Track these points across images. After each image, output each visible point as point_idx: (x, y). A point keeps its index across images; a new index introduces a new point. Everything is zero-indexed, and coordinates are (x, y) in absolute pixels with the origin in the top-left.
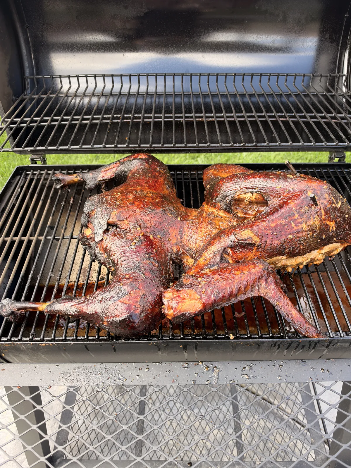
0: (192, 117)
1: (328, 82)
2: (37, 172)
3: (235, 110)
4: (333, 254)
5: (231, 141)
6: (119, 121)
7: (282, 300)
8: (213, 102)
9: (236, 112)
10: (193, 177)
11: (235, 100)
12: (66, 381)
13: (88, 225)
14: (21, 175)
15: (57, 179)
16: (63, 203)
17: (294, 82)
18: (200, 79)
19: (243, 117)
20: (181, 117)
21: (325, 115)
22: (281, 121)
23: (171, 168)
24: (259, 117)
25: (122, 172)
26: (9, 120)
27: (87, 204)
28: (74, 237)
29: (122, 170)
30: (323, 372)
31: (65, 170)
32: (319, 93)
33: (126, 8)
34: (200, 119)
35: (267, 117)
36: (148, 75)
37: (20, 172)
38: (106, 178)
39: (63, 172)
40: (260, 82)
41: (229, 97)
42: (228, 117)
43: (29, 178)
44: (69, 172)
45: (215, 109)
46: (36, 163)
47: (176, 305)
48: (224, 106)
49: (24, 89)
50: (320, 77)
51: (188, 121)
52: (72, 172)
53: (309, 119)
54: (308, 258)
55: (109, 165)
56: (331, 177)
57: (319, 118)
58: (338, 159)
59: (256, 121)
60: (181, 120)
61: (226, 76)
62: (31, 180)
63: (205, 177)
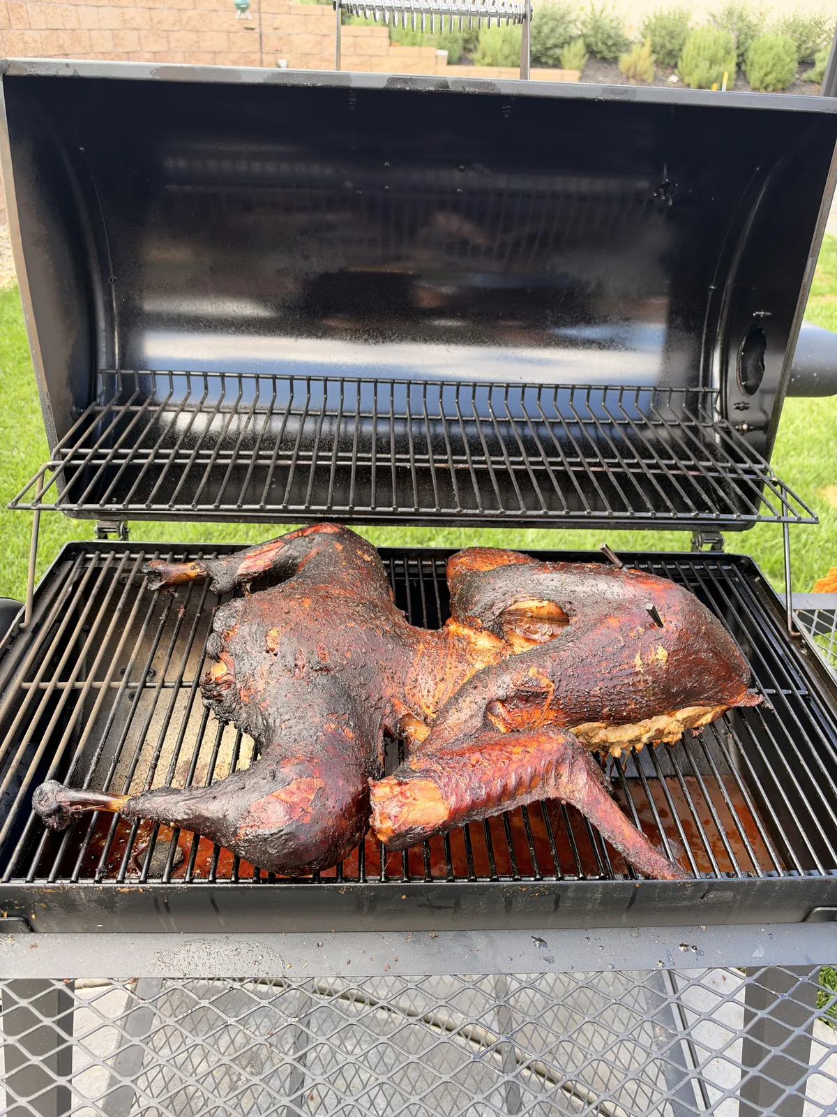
0: (427, 461)
1: (684, 402)
2: (109, 556)
3: (508, 449)
4: (699, 723)
5: (500, 505)
6: (290, 462)
7: (602, 806)
8: (467, 435)
9: (510, 455)
10: (427, 571)
11: (508, 431)
12: (167, 969)
13: (219, 655)
14: (74, 559)
15: (154, 572)
16: (163, 617)
17: (620, 401)
18: (441, 392)
19: (522, 463)
20: (408, 461)
21: (676, 464)
22: (593, 472)
23: (385, 553)
24: (552, 464)
25: (289, 558)
26: (70, 451)
27: (220, 614)
28: (184, 684)
29: (288, 554)
30: (685, 951)
31: (167, 554)
32: (666, 422)
33: (306, 258)
34: (443, 465)
35: (567, 465)
36: (344, 380)
37: (73, 553)
38: (254, 571)
39: (162, 556)
40: (555, 400)
41: (496, 426)
42: (493, 463)
43: (91, 566)
44: (176, 556)
45: (470, 447)
46: (106, 537)
47: (398, 809)
48: (487, 443)
49: (92, 397)
50: (668, 393)
51: (419, 467)
52: (182, 557)
53: (645, 470)
54: (650, 728)
55: (261, 545)
56: (695, 580)
57: (664, 467)
58: (710, 545)
59: (545, 472)
60: (408, 465)
61: (491, 387)
62: (97, 571)
63: (451, 571)
